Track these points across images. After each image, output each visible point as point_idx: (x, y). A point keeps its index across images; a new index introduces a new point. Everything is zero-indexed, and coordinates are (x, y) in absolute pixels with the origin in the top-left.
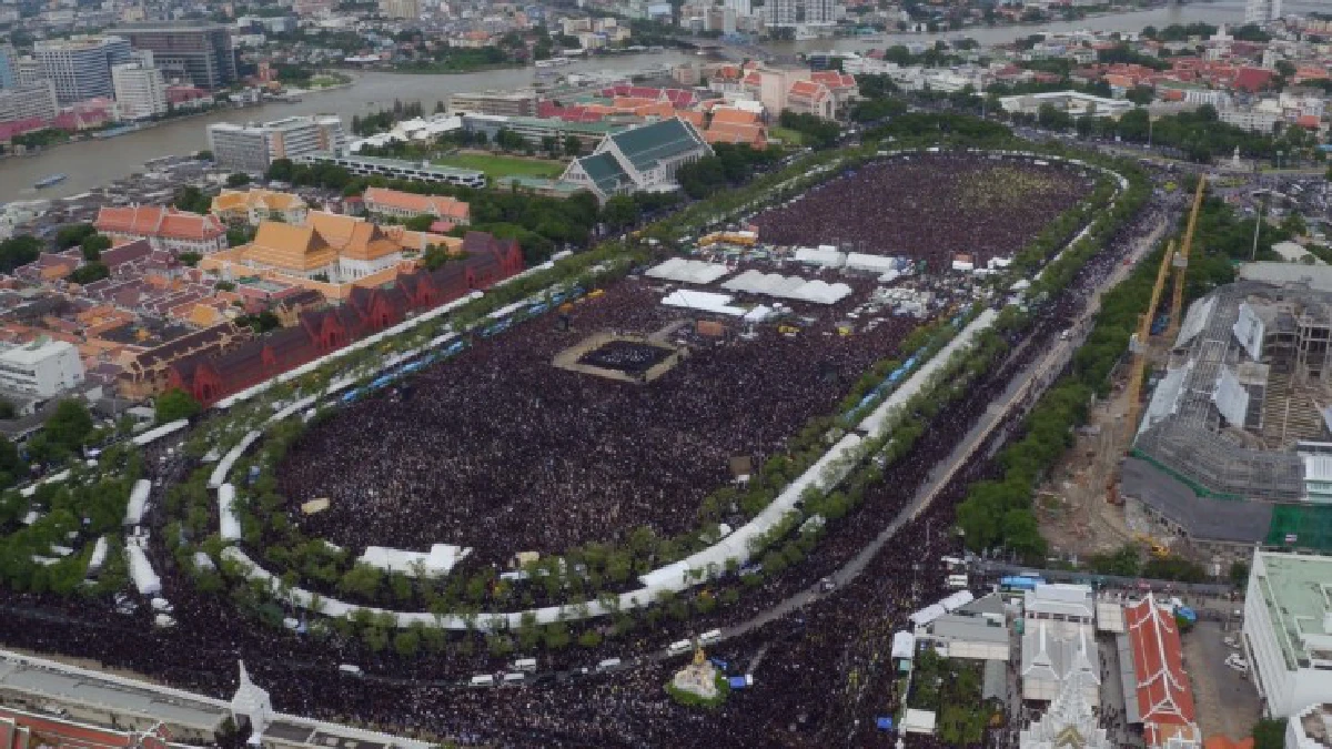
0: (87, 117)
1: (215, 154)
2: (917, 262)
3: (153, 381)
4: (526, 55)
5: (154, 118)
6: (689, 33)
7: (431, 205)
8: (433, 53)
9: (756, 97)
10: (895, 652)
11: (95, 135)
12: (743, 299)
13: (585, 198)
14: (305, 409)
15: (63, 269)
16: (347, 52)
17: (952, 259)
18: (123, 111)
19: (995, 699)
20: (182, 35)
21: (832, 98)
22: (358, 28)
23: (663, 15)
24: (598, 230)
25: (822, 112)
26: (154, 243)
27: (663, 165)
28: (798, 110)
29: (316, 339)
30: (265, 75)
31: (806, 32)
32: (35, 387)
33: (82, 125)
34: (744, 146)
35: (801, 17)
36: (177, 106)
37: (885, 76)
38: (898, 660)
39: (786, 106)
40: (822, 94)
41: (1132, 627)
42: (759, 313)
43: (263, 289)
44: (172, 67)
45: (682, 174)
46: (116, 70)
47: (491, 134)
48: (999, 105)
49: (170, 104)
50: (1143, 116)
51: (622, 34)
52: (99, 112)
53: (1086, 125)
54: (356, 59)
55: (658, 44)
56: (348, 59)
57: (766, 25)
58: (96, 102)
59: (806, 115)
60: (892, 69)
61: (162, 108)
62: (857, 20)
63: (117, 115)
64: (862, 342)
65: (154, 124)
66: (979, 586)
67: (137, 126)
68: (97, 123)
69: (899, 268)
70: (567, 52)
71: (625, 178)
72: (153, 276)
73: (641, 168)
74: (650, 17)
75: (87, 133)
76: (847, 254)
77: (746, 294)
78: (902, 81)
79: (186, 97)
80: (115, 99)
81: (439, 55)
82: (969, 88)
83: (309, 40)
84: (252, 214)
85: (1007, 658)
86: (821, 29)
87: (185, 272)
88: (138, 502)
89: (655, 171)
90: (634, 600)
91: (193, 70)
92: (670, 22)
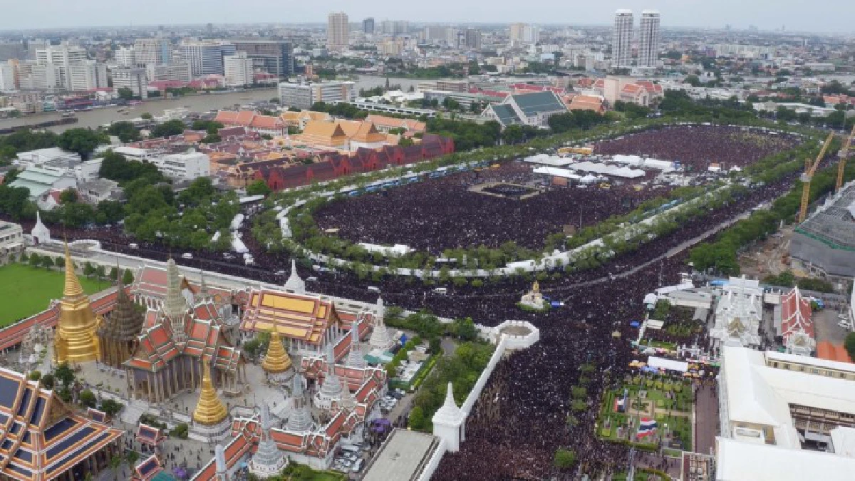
0: (207, 82)
1: (281, 100)
2: (687, 166)
3: (246, 179)
4: (464, 73)
5: (245, 87)
6: (565, 68)
7: (404, 124)
8: (408, 70)
9: (601, 93)
10: (645, 301)
11: (211, 92)
12: (581, 173)
13: (494, 125)
14: (329, 196)
15: (197, 137)
16: (357, 66)
17: (709, 165)
18: (228, 81)
19: (699, 320)
20: (265, 45)
21: (647, 95)
22: (365, 57)
23: (550, 60)
24: (499, 143)
25: (641, 102)
26: (246, 129)
27: (540, 115)
28: (626, 101)
29: (336, 170)
30: (310, 72)
31: (637, 71)
32: (185, 174)
33: (205, 86)
34: (591, 111)
35: (635, 64)
36: (259, 81)
37: (682, 91)
38: (647, 304)
39: (620, 98)
40: (641, 92)
41: (784, 302)
42: (588, 178)
43: (307, 151)
44: (258, 63)
45: (552, 121)
46: (226, 58)
47: (441, 100)
48: (752, 107)
49: (255, 79)
50: (843, 115)
51: (522, 66)
52: (215, 80)
53: (805, 118)
54: (362, 69)
55: (544, 71)
56: (358, 69)
57: (612, 66)
58: (213, 76)
59: (630, 103)
60: (687, 87)
61: (250, 82)
62: (670, 68)
63: (224, 83)
64: (647, 194)
65: (245, 90)
66: (698, 284)
67: (235, 90)
68: (213, 86)
69: (676, 167)
70: (488, 73)
71: (518, 119)
72: (246, 143)
73: (528, 115)
74: (541, 61)
75: (208, 91)
76: (644, 159)
77: (582, 171)
78: (692, 94)
79: (265, 77)
80: (224, 75)
81: (411, 71)
82: (734, 98)
83: (336, 60)
84: (301, 124)
85: (709, 307)
86: (647, 71)
87: (265, 142)
88: (237, 221)
89: (536, 117)
90: (503, 272)
91: (269, 65)
92: (553, 63)
